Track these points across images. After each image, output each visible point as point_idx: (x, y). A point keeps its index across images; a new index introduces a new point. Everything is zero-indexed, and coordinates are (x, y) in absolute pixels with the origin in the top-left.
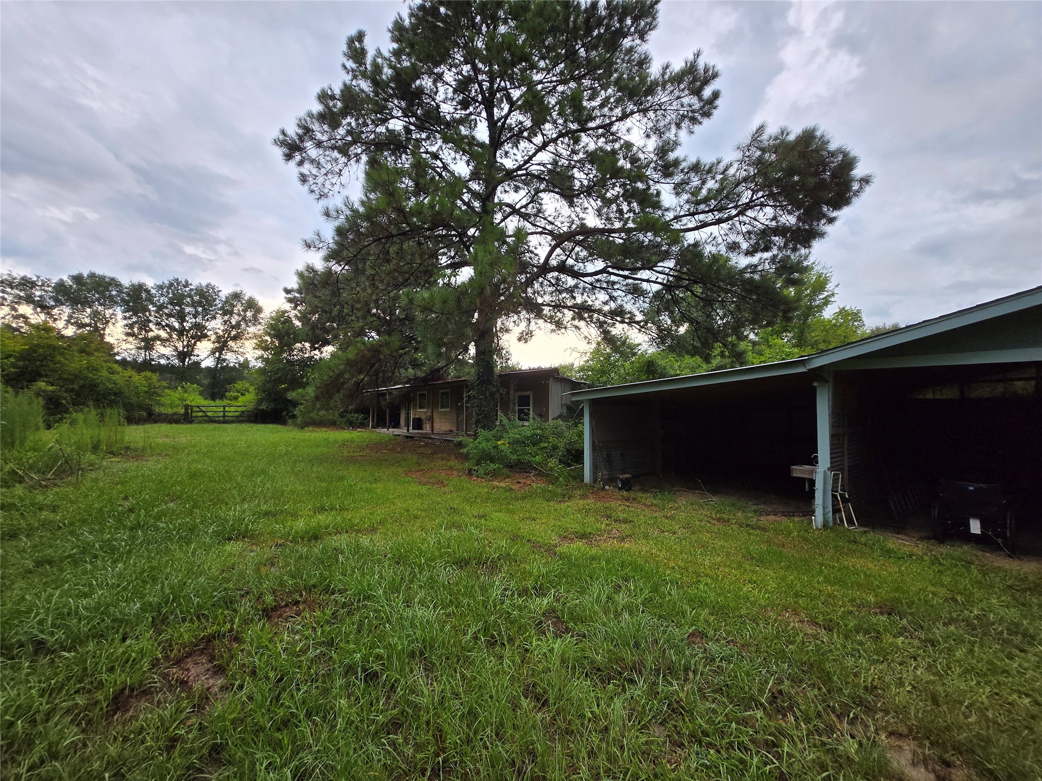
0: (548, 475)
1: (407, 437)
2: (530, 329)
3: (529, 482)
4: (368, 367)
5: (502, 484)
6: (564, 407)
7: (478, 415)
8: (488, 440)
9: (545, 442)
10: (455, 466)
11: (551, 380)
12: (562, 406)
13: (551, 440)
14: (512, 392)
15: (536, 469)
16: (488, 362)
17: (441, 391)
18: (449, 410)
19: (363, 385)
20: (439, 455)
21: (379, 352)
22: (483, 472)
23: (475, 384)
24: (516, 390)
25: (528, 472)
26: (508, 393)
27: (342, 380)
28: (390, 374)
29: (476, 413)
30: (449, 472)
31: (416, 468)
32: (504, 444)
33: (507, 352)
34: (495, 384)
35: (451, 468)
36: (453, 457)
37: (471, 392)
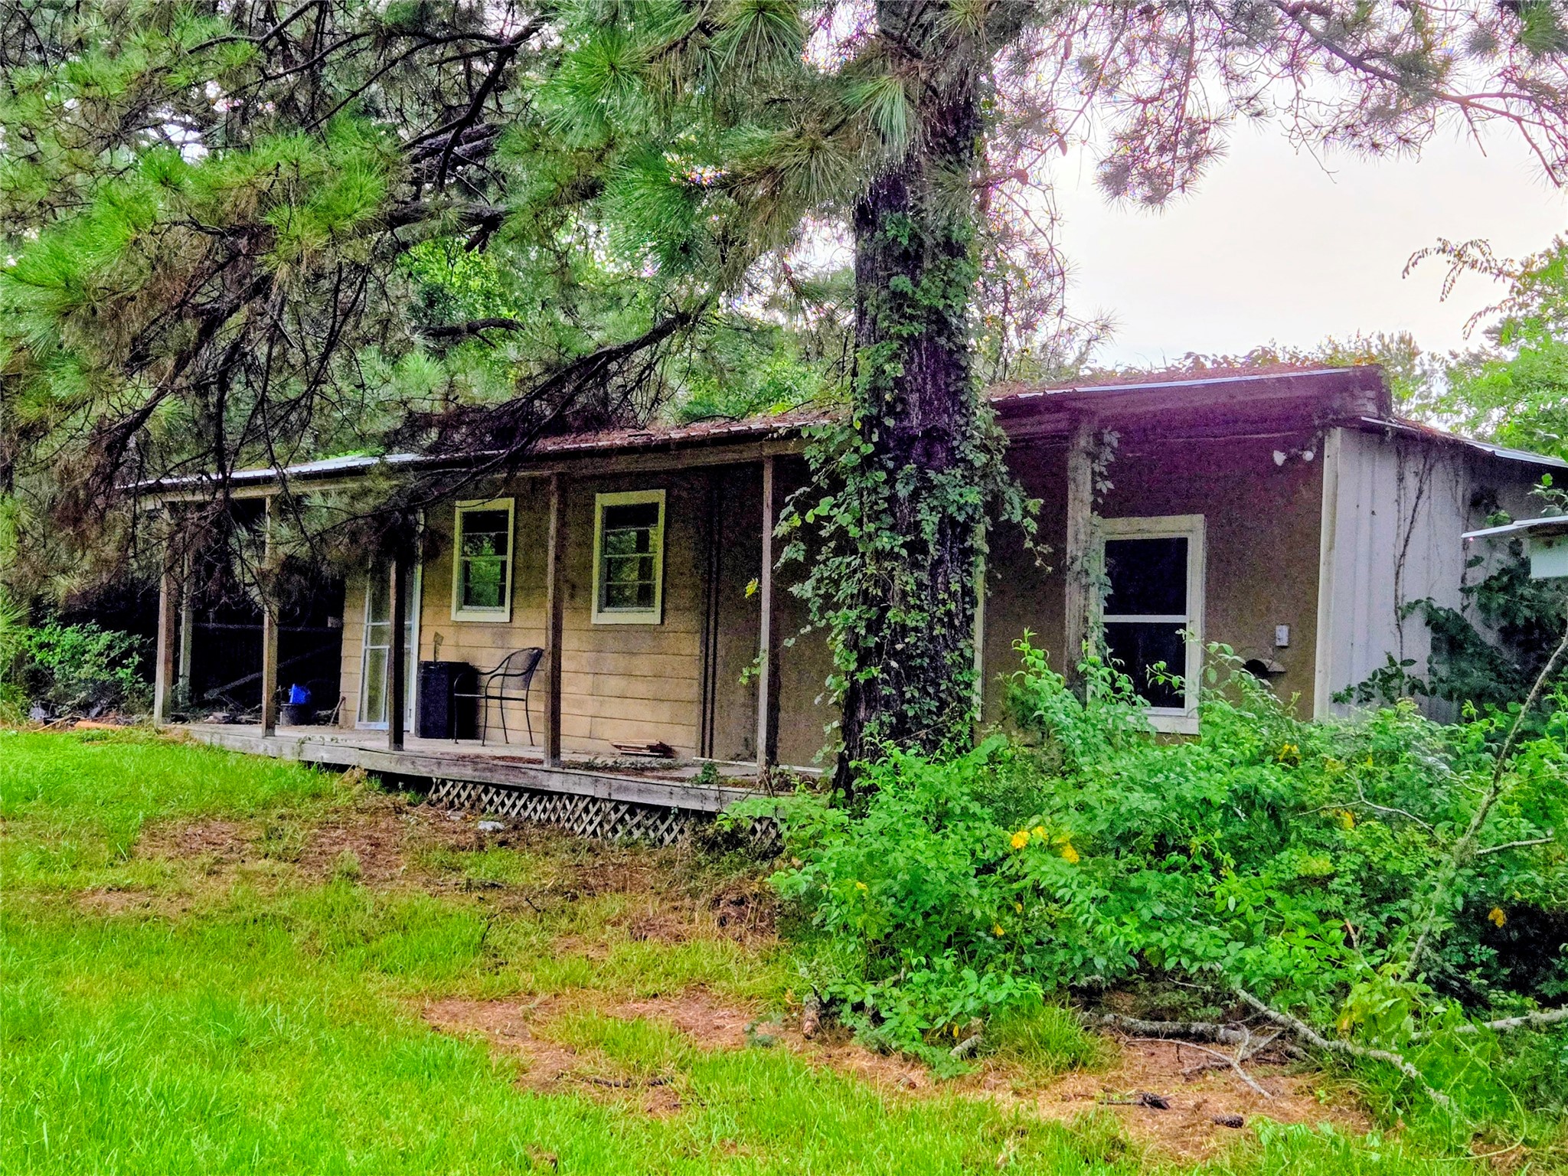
0: (1348, 1064)
1: (390, 781)
2: (1191, 107)
3: (1222, 1105)
4: (191, 327)
5: (1047, 1111)
6: (1417, 620)
7: (863, 662)
8: (940, 819)
9: (1315, 845)
10: (723, 974)
11: (1336, 442)
12: (1403, 612)
13: (1348, 833)
14: (1080, 515)
15: (1258, 1022)
16: (940, 322)
17: (605, 500)
18: (652, 617)
19: (144, 448)
20: (613, 904)
21: (259, 236)
22: (914, 1022)
23: (848, 459)
24: (1106, 507)
25: (1201, 1038)
26: (1053, 525)
27: (27, 411)
28: (296, 387)
29: (853, 644)
30: (691, 1014)
31: (482, 982)
32: (1051, 849)
33: (1035, 257)
34: (980, 459)
35: (697, 988)
36: (705, 921)
37: (824, 506)
